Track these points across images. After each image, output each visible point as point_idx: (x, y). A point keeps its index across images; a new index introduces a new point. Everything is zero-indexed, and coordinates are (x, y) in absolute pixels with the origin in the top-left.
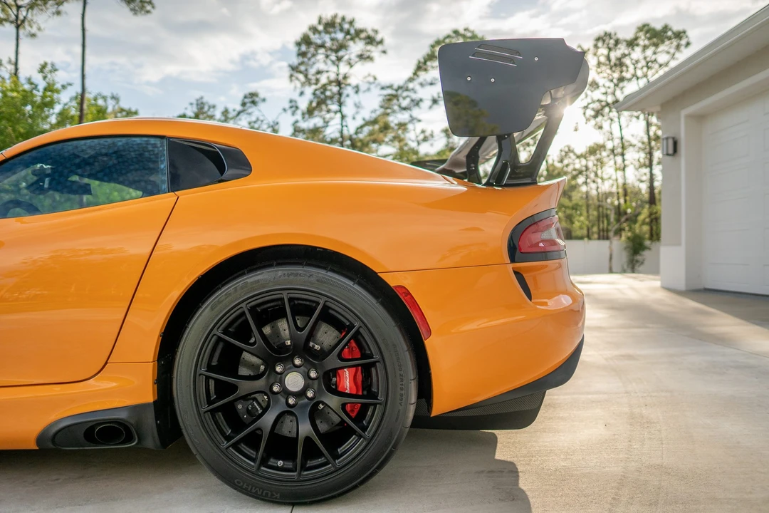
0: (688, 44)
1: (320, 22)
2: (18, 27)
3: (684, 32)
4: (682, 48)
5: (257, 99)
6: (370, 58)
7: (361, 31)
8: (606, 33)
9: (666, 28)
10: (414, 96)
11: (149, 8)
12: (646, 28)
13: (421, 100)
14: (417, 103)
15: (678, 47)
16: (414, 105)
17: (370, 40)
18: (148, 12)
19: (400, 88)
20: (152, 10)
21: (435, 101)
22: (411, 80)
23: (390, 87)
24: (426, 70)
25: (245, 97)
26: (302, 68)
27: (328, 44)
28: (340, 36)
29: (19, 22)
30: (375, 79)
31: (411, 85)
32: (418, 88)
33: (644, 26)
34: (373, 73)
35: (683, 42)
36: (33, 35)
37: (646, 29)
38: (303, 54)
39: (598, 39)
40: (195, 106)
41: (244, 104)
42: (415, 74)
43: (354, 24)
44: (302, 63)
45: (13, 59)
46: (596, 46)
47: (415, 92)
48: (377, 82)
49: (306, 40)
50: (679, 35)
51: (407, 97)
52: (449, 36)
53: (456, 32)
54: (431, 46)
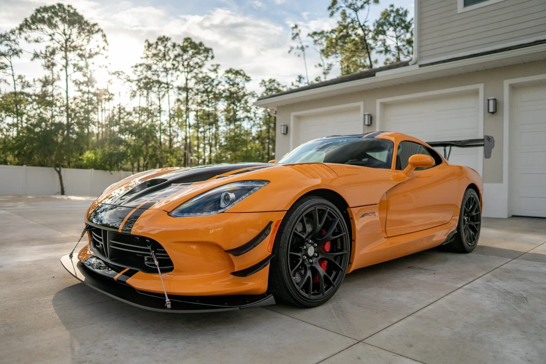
0: (213, 57)
3: (211, 49)
4: (209, 59)
8: (164, 37)
9: (201, 44)
10: (14, 46)
12: (189, 41)
13: (21, 51)
14: (16, 53)
15: (207, 57)
16: (13, 54)
21: (36, 56)
22: (13, 32)
24: (30, 28)
31: (13, 37)
33: (188, 39)
35: (210, 55)
39: (159, 39)
42: (21, 29)
46: (157, 43)
47: (17, 44)
50: (207, 50)
51: (7, 45)
52: (53, 7)
53: (60, 5)
54: (38, 11)
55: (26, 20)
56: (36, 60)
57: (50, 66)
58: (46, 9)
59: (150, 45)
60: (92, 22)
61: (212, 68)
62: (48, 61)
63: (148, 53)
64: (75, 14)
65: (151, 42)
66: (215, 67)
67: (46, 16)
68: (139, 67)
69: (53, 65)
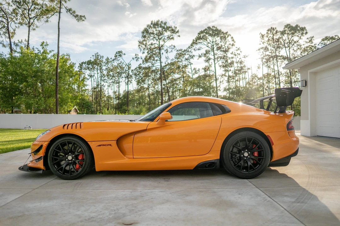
1: (152, 24)
2: (29, 27)
3: (305, 28)
4: (304, 35)
5: (122, 54)
6: (173, 38)
7: (170, 27)
8: (272, 28)
9: (297, 26)
10: (191, 54)
11: (83, 19)
13: (194, 56)
14: (192, 57)
15: (302, 34)
17: (173, 31)
18: (84, 20)
19: (185, 51)
20: (85, 20)
21: (200, 56)
22: (189, 47)
23: (181, 50)
24: (196, 44)
25: (116, 53)
26: (144, 43)
27: (155, 32)
28: (160, 29)
29: (30, 25)
30: (174, 47)
31: (190, 50)
32: (193, 51)
33: (288, 25)
34: (173, 45)
35: (305, 32)
36: (34, 29)
37: (288, 26)
38: (144, 37)
39: (268, 30)
40: (94, 57)
41: (116, 56)
42: (191, 45)
43: (166, 24)
44: (144, 41)
45: (27, 40)
46: (267, 33)
48: (175, 48)
49: (146, 31)
50: (303, 29)
51: (188, 54)
52: (206, 29)
53: (209, 28)
54: (199, 34)
55: (194, 40)
56: (200, 59)
57: (208, 60)
58: (202, 32)
59: (263, 36)
60: (225, 32)
61: (308, 41)
62: (207, 58)
63: (263, 41)
64: (217, 30)
65: (263, 34)
66: (310, 39)
67: (202, 35)
68: (261, 50)
69: (209, 59)
